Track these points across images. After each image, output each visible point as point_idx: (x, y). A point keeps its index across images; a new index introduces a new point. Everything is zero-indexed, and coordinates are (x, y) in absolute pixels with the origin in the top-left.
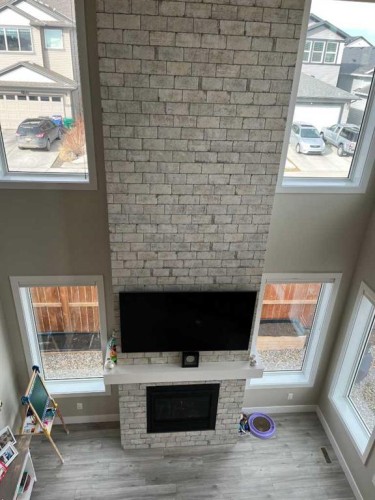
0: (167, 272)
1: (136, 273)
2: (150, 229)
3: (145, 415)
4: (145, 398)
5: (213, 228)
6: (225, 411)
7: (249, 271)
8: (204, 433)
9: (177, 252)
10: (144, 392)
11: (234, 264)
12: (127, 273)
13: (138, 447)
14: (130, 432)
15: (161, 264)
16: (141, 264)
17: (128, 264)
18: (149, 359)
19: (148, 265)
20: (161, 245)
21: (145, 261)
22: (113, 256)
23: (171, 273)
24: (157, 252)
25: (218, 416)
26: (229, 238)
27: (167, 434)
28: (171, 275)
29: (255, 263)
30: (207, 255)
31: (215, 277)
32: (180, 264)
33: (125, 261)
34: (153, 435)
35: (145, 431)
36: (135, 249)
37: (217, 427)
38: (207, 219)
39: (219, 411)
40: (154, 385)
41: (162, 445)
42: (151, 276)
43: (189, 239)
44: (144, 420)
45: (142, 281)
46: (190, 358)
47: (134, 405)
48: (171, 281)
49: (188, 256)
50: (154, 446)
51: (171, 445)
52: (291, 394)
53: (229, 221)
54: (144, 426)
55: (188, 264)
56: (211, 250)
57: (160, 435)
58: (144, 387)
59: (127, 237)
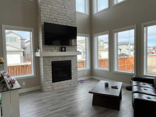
1: (48, 19)
2: (50, 6)
3: (51, 74)
4: (51, 66)
5: (65, 10)
6: (74, 71)
7: (74, 23)
8: (69, 81)
9: (58, 15)
10: (51, 64)
11: (70, 21)
12: (45, 18)
13: (50, 90)
14: (47, 83)
15: (54, 17)
16: (49, 16)
17: (45, 16)
18: (52, 50)
19: (51, 17)
20: (54, 12)
21: (50, 16)
22: (41, 12)
23: (56, 21)
24: (53, 13)
25: (72, 73)
26: (69, 13)
27: (58, 83)
29: (75, 21)
30: (65, 17)
31: (67, 24)
32: (58, 18)
33: (45, 14)
34: (54, 83)
35: (52, 82)
36: (47, 11)
37: (72, 78)
38: (64, 7)
39: (72, 71)
40: (54, 61)
41: (57, 88)
42: (52, 21)
43: (60, 11)
44: (51, 77)
45: (49, 22)
46: (63, 49)
47: (48, 69)
48: (56, 23)
49: (60, 16)
50: (55, 89)
51: (60, 88)
52: (86, 73)
53: (68, 8)
54: (51, 79)
55: (60, 18)
56: (65, 16)
57: (56, 83)
58: (51, 61)
59: (45, 7)
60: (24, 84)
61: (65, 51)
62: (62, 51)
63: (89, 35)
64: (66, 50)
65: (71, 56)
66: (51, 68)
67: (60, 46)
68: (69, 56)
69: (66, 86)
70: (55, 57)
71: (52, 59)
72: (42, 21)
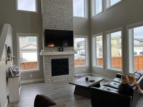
0: (54, 27)
1: (48, 26)
2: (51, 16)
3: (51, 69)
4: (51, 63)
5: (63, 17)
6: (71, 67)
7: (71, 28)
8: (66, 75)
9: (56, 22)
10: (51, 61)
11: (68, 26)
12: (46, 26)
13: (50, 81)
14: (47, 76)
15: (53, 25)
18: (52, 50)
19: (51, 24)
20: (53, 20)
21: (50, 24)
22: (43, 22)
25: (69, 69)
26: (66, 20)
27: (57, 76)
28: (55, 27)
29: (72, 26)
32: (57, 25)
33: (46, 23)
34: (53, 77)
35: (51, 75)
36: (48, 20)
38: (62, 15)
39: (69, 67)
40: (53, 59)
41: (56, 81)
42: (51, 27)
43: (59, 19)
44: (51, 71)
45: (49, 29)
46: (61, 49)
47: (48, 65)
48: (55, 29)
49: (59, 23)
50: (54, 81)
51: (58, 81)
52: (85, 70)
53: (66, 16)
54: (51, 73)
55: (59, 25)
56: (63, 22)
57: (55, 77)
58: (51, 59)
59: (46, 18)
60: (31, 76)
61: (62, 51)
62: (60, 51)
63: (87, 36)
64: (64, 50)
65: (68, 55)
66: (51, 65)
67: (58, 47)
68: (66, 55)
69: (63, 80)
70: (55, 55)
71: (51, 57)
72: (43, 28)
